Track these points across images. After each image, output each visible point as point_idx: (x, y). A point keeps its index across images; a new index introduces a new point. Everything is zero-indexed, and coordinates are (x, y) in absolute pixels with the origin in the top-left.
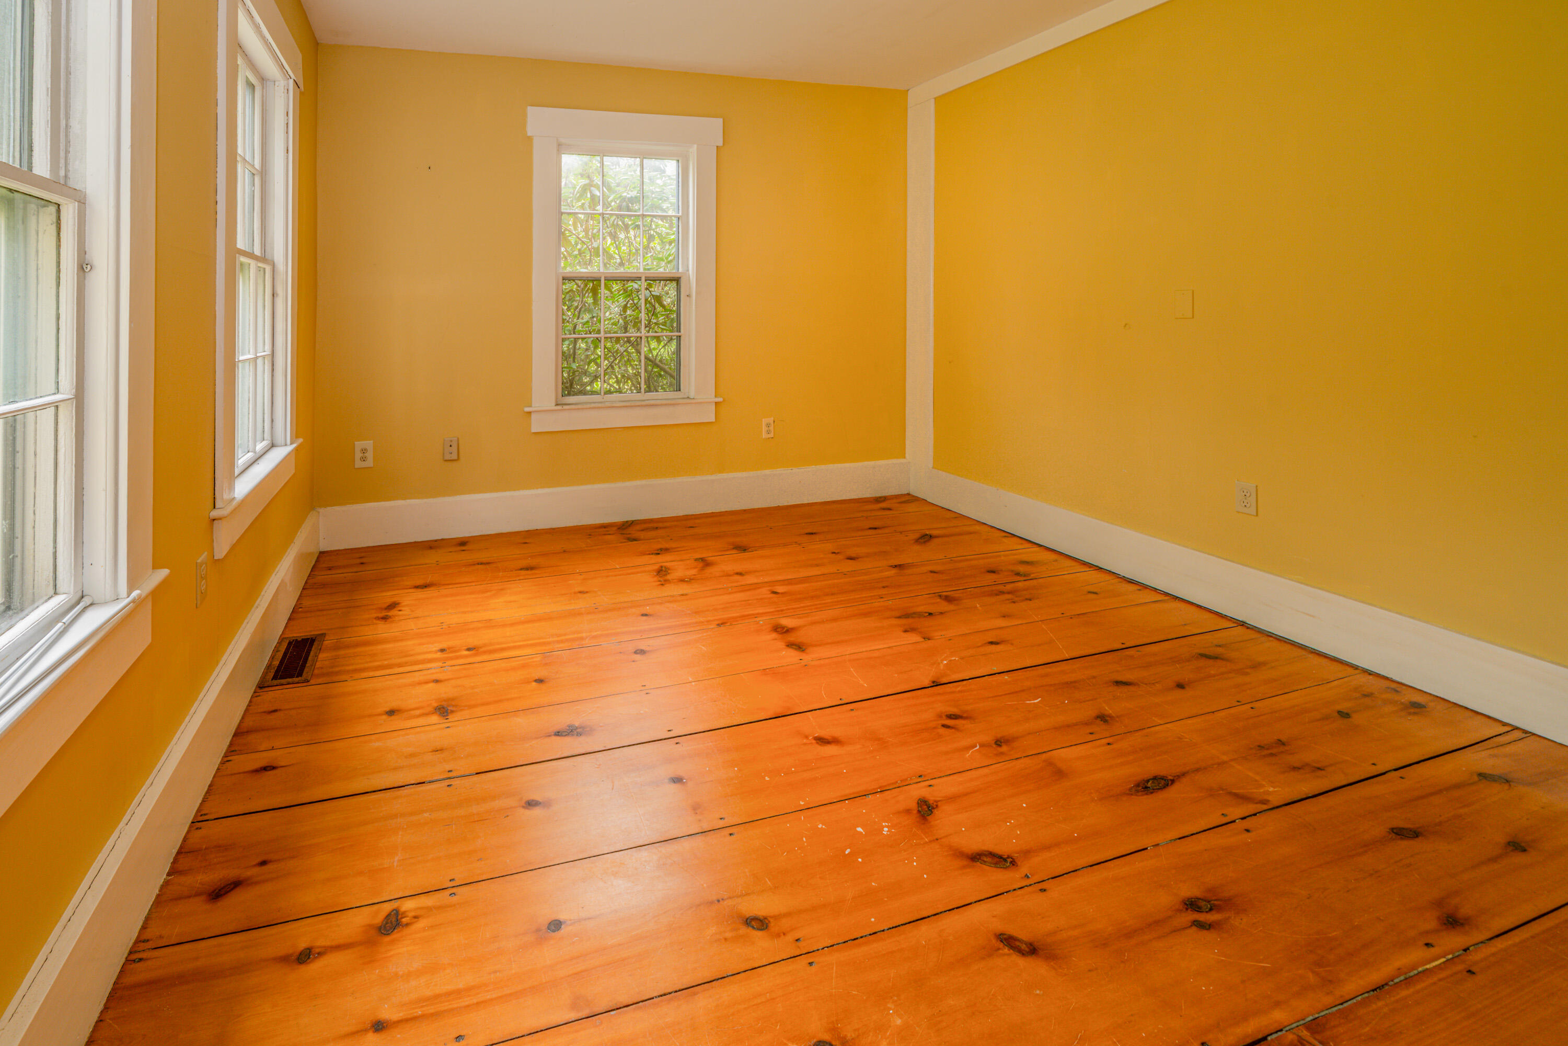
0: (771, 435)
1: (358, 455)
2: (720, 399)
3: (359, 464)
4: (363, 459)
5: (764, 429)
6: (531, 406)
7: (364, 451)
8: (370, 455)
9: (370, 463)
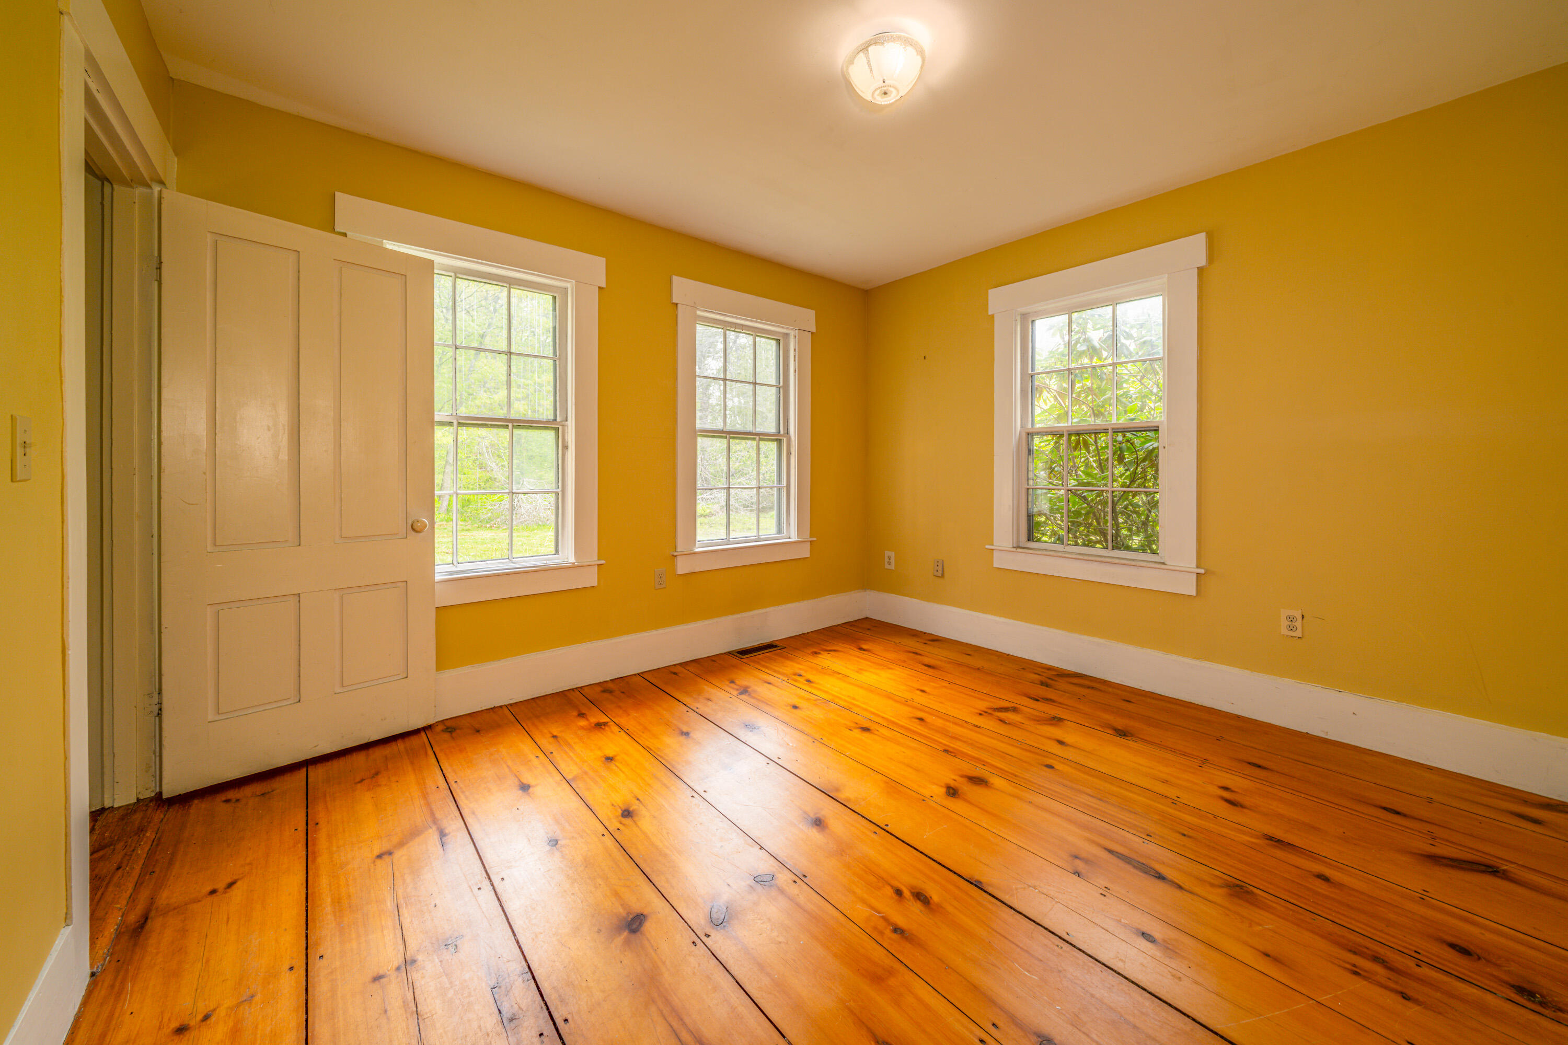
0: (1298, 633)
1: (887, 560)
2: (1202, 571)
3: (887, 566)
4: (889, 563)
5: (1284, 623)
6: (993, 545)
7: (889, 558)
8: (893, 561)
9: (892, 567)
